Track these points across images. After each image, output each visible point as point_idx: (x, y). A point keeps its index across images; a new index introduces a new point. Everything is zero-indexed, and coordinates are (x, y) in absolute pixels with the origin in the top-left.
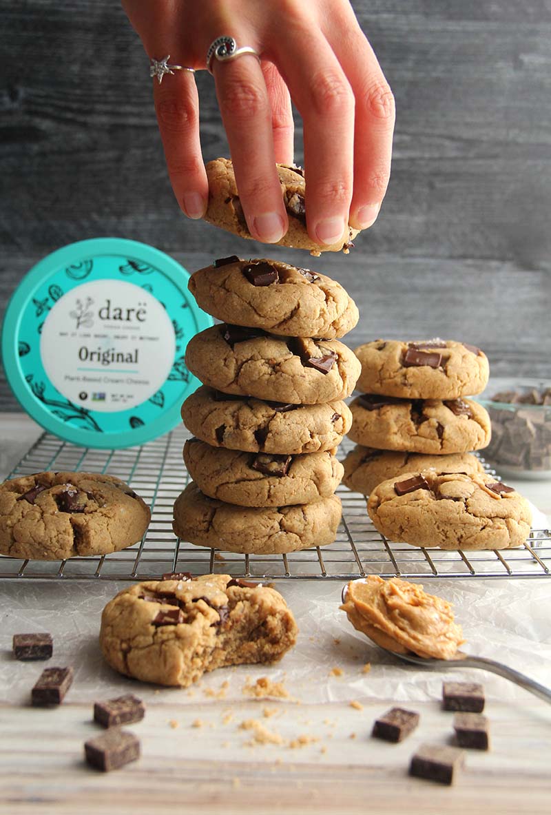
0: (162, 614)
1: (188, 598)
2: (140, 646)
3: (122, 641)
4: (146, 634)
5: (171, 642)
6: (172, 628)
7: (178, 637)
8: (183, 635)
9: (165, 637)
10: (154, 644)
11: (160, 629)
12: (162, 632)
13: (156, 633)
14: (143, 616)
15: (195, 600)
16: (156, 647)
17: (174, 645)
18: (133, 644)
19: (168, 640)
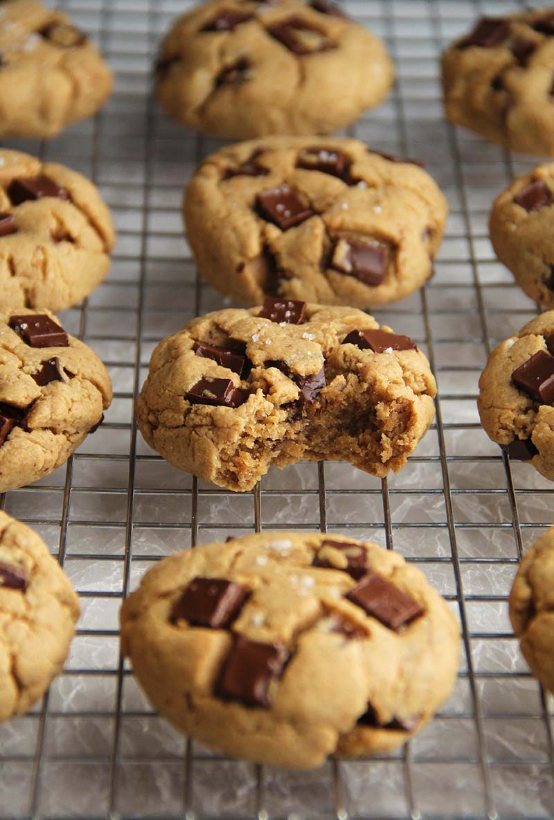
0: (204, 383)
1: (259, 357)
2: (168, 424)
3: (150, 411)
4: (176, 409)
5: (203, 430)
6: (209, 409)
7: (214, 425)
8: (220, 424)
9: (197, 420)
10: (184, 425)
11: (194, 407)
12: (196, 412)
13: (189, 411)
14: (176, 383)
15: (269, 363)
16: (185, 431)
17: (206, 434)
18: (162, 419)
19: (201, 426)
